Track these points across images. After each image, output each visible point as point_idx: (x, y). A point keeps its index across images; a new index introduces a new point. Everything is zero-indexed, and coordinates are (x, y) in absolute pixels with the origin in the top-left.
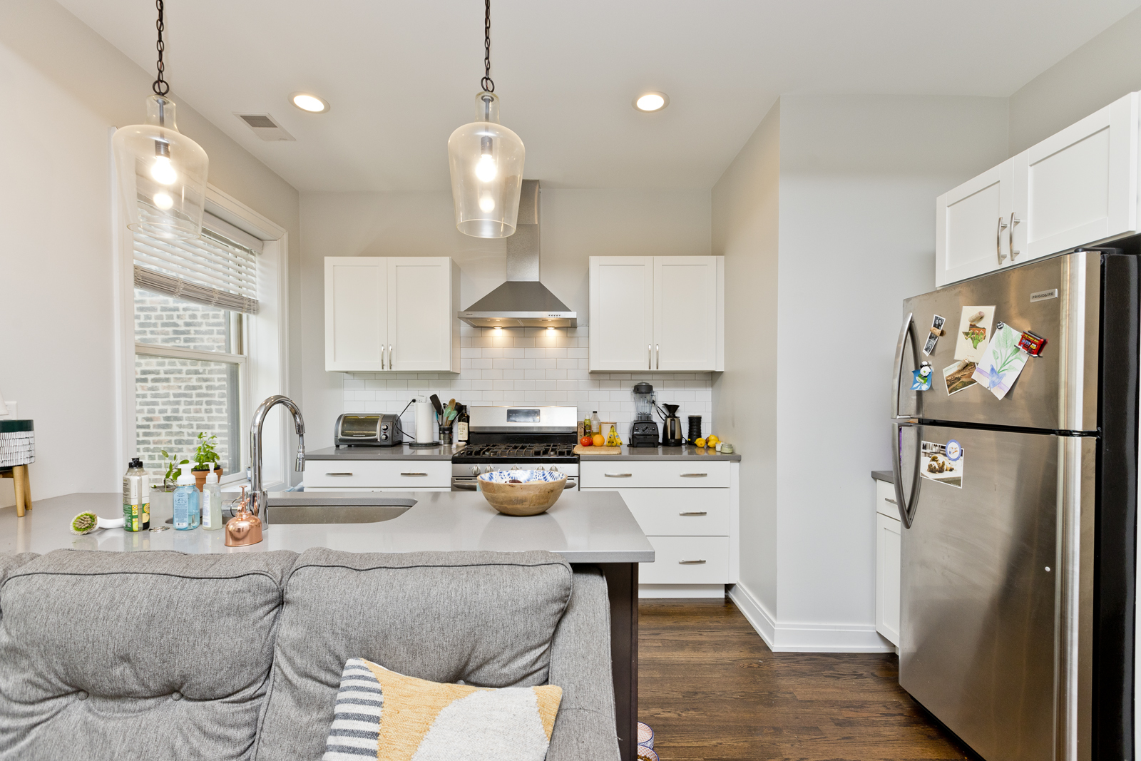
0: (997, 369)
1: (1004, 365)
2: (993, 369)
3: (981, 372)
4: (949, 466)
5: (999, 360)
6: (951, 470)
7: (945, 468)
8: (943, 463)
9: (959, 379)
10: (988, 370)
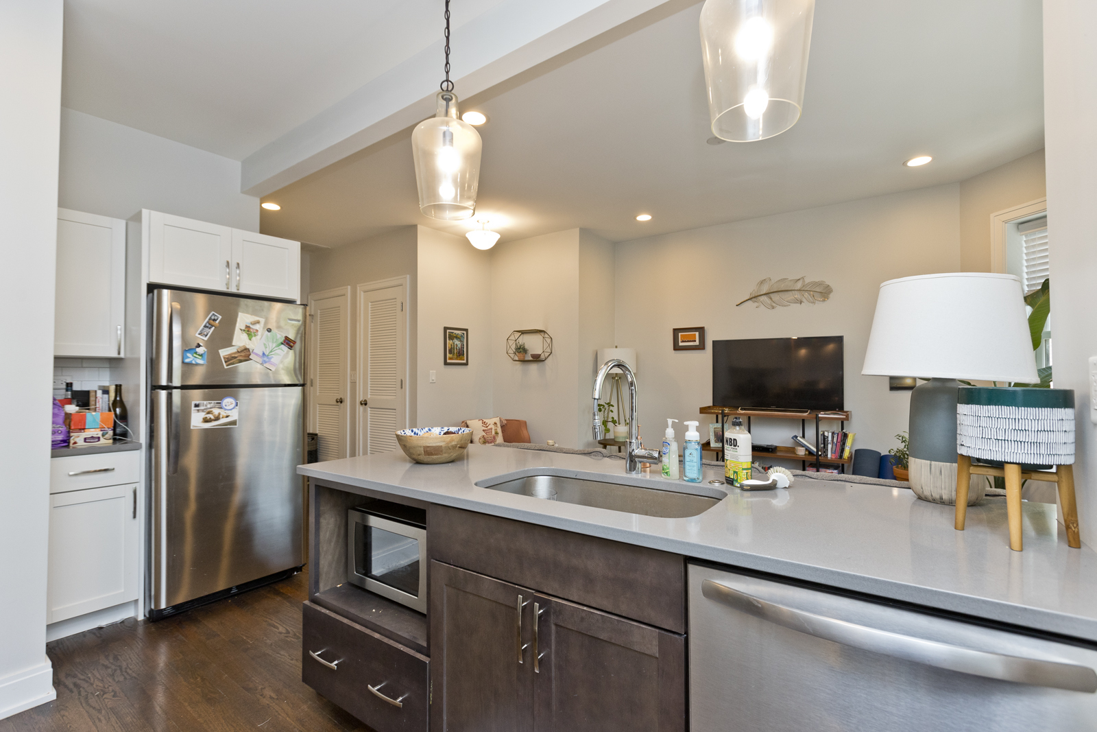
0: (267, 354)
1: (271, 352)
2: (264, 354)
3: (257, 354)
4: (225, 415)
5: (267, 349)
6: (227, 417)
7: (221, 416)
8: (219, 414)
9: (236, 357)
10: (261, 354)
